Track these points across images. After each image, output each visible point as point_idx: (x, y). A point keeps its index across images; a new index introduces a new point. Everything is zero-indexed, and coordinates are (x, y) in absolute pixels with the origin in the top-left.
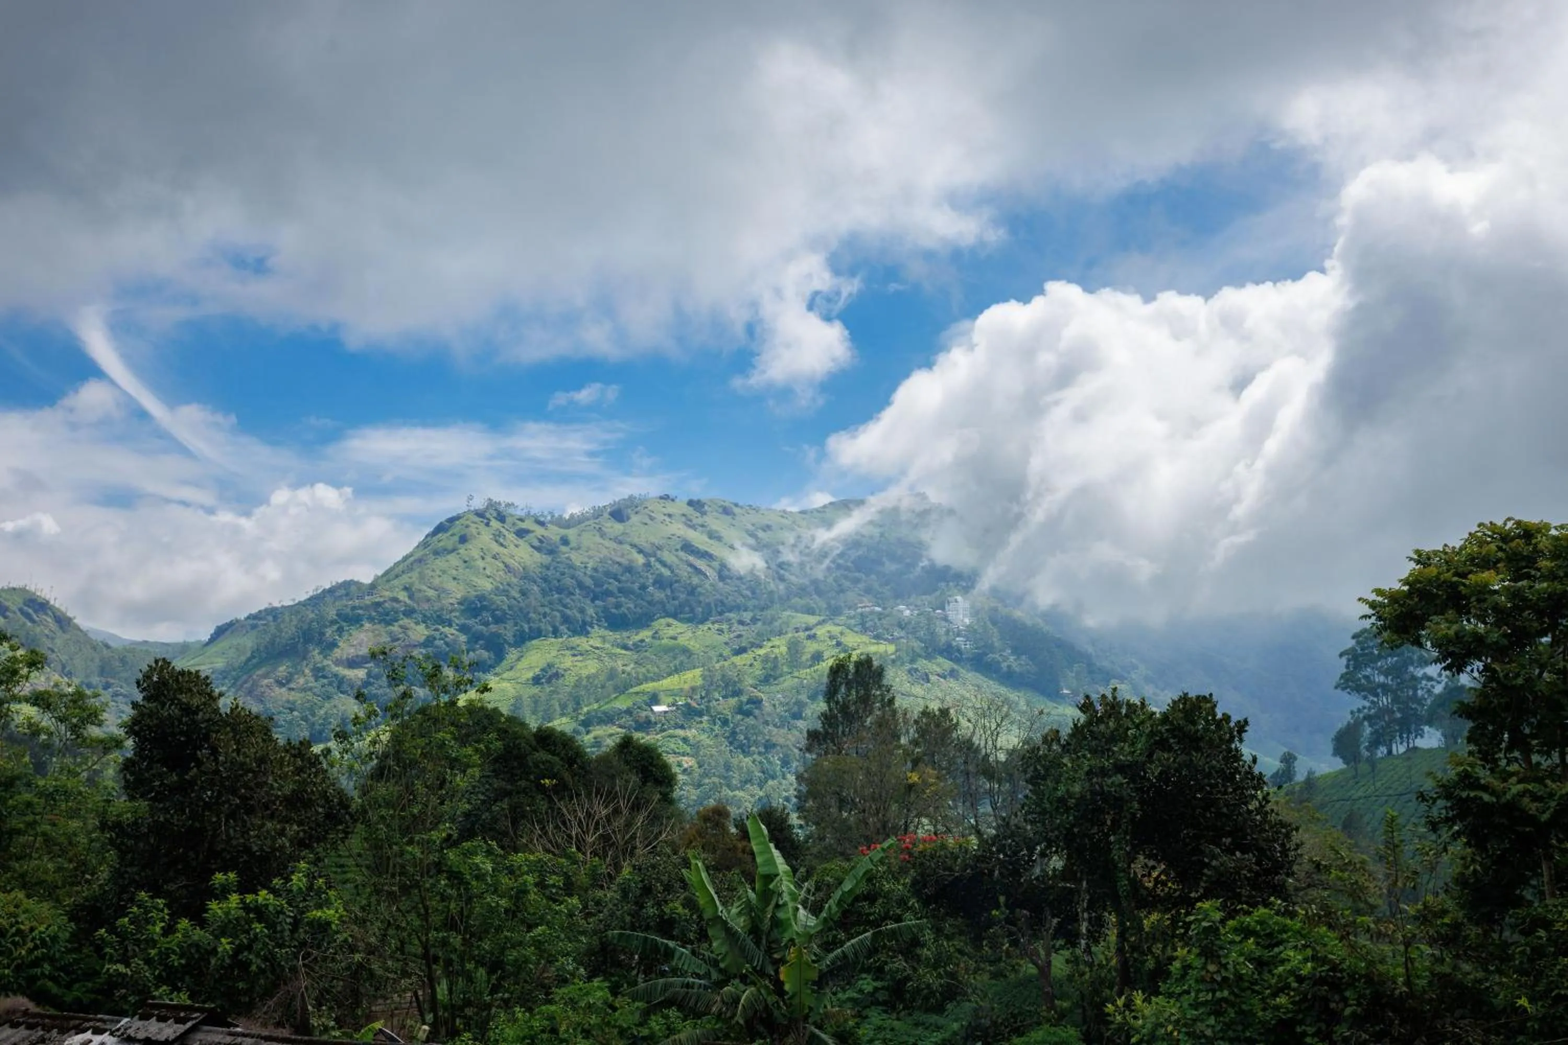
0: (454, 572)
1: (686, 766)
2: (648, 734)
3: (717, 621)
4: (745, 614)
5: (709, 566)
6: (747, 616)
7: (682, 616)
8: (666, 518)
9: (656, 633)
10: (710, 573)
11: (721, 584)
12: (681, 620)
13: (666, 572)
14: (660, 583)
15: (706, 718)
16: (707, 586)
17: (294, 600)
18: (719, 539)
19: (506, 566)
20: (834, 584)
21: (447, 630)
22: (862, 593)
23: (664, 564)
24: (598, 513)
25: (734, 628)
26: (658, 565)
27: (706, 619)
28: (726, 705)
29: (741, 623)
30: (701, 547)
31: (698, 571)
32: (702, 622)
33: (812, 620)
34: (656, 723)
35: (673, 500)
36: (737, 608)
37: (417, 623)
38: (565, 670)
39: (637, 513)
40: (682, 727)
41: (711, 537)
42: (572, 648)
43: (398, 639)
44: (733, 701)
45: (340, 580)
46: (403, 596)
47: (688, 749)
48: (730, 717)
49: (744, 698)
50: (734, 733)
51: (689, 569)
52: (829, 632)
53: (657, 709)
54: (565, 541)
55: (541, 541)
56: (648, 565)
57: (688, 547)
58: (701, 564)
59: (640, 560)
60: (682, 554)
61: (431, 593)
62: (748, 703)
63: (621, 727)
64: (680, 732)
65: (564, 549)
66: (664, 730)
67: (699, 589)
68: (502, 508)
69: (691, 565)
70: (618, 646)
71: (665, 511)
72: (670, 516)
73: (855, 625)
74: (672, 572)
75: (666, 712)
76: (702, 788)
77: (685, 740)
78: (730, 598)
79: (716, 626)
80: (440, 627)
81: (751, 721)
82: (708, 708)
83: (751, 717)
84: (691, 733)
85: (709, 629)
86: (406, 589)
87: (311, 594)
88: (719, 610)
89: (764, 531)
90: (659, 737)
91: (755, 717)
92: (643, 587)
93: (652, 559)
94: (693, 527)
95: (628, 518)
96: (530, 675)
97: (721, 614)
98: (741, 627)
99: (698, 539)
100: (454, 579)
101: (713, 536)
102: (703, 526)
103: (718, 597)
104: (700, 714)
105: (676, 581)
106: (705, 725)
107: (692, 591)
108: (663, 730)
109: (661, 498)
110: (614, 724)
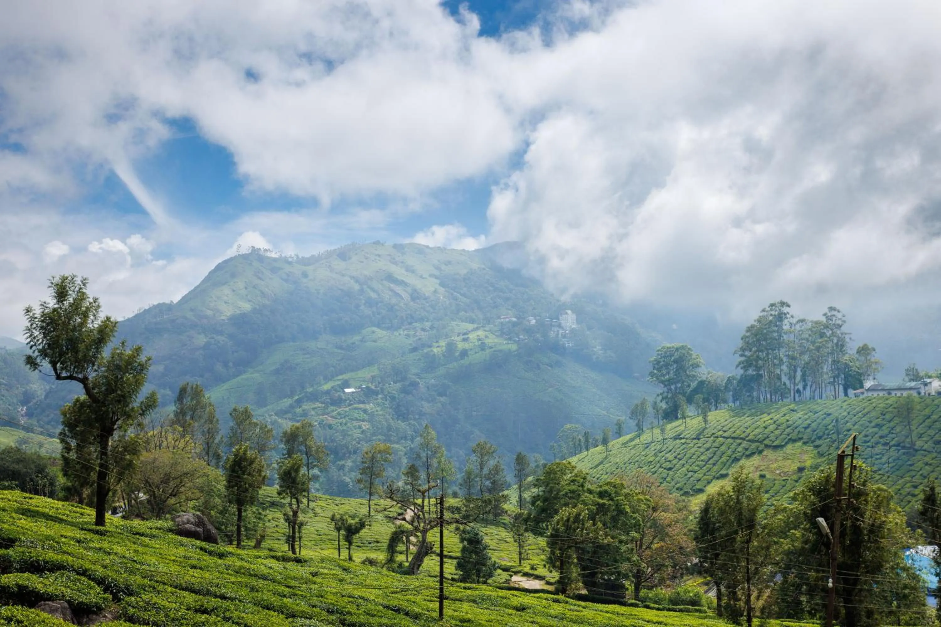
0: (225, 298)
1: (364, 428)
2: (340, 407)
3: (406, 329)
4: (427, 323)
5: (405, 291)
6: (427, 325)
7: (384, 325)
8: (377, 258)
9: (363, 338)
10: (405, 295)
11: (412, 303)
12: (383, 329)
13: (373, 295)
14: (370, 303)
15: (380, 396)
16: (402, 304)
17: (124, 317)
18: (413, 272)
19: (263, 293)
20: (491, 302)
21: (219, 338)
22: (510, 307)
23: (373, 290)
24: (329, 255)
25: (418, 334)
26: (369, 290)
27: (400, 328)
28: (394, 387)
29: (423, 330)
30: (400, 278)
31: (397, 295)
32: (397, 329)
33: (470, 326)
34: (345, 400)
35: (383, 245)
36: (422, 320)
37: (199, 334)
38: (297, 365)
39: (356, 254)
40: (363, 403)
41: (407, 270)
42: (304, 350)
43: (186, 345)
44: (399, 385)
45: (156, 303)
46: (189, 315)
47: (366, 417)
48: (397, 396)
49: (407, 383)
50: (398, 406)
51: (390, 293)
52: (478, 336)
53: (347, 390)
54: (305, 275)
55: (288, 275)
56: (362, 291)
57: (390, 278)
58: (399, 289)
59: (357, 287)
60: (386, 283)
61: (209, 313)
62: (409, 385)
63: (322, 403)
64: (362, 406)
65: (304, 280)
66: (352, 405)
67: (396, 307)
68: (262, 253)
69: (392, 290)
70: (337, 347)
71: (377, 252)
72: (379, 256)
73: (496, 331)
74: (379, 295)
75: (353, 392)
76: (370, 443)
77: (365, 411)
78: (417, 313)
79: (406, 332)
80: (215, 336)
81: (410, 398)
82: (382, 390)
83: (410, 395)
84: (369, 407)
85: (400, 334)
86: (192, 310)
87: (136, 312)
88: (409, 320)
89: (446, 265)
90: (347, 409)
91: (413, 395)
92: (357, 306)
93: (365, 287)
94: (396, 263)
95: (350, 258)
96: (273, 368)
97: (410, 324)
98: (423, 333)
99: (399, 272)
100: (226, 303)
101: (410, 270)
102: (402, 262)
103: (409, 312)
104: (377, 394)
105: (382, 302)
106: (380, 401)
107: (391, 308)
108: (350, 405)
109: (374, 243)
110: (318, 401)
